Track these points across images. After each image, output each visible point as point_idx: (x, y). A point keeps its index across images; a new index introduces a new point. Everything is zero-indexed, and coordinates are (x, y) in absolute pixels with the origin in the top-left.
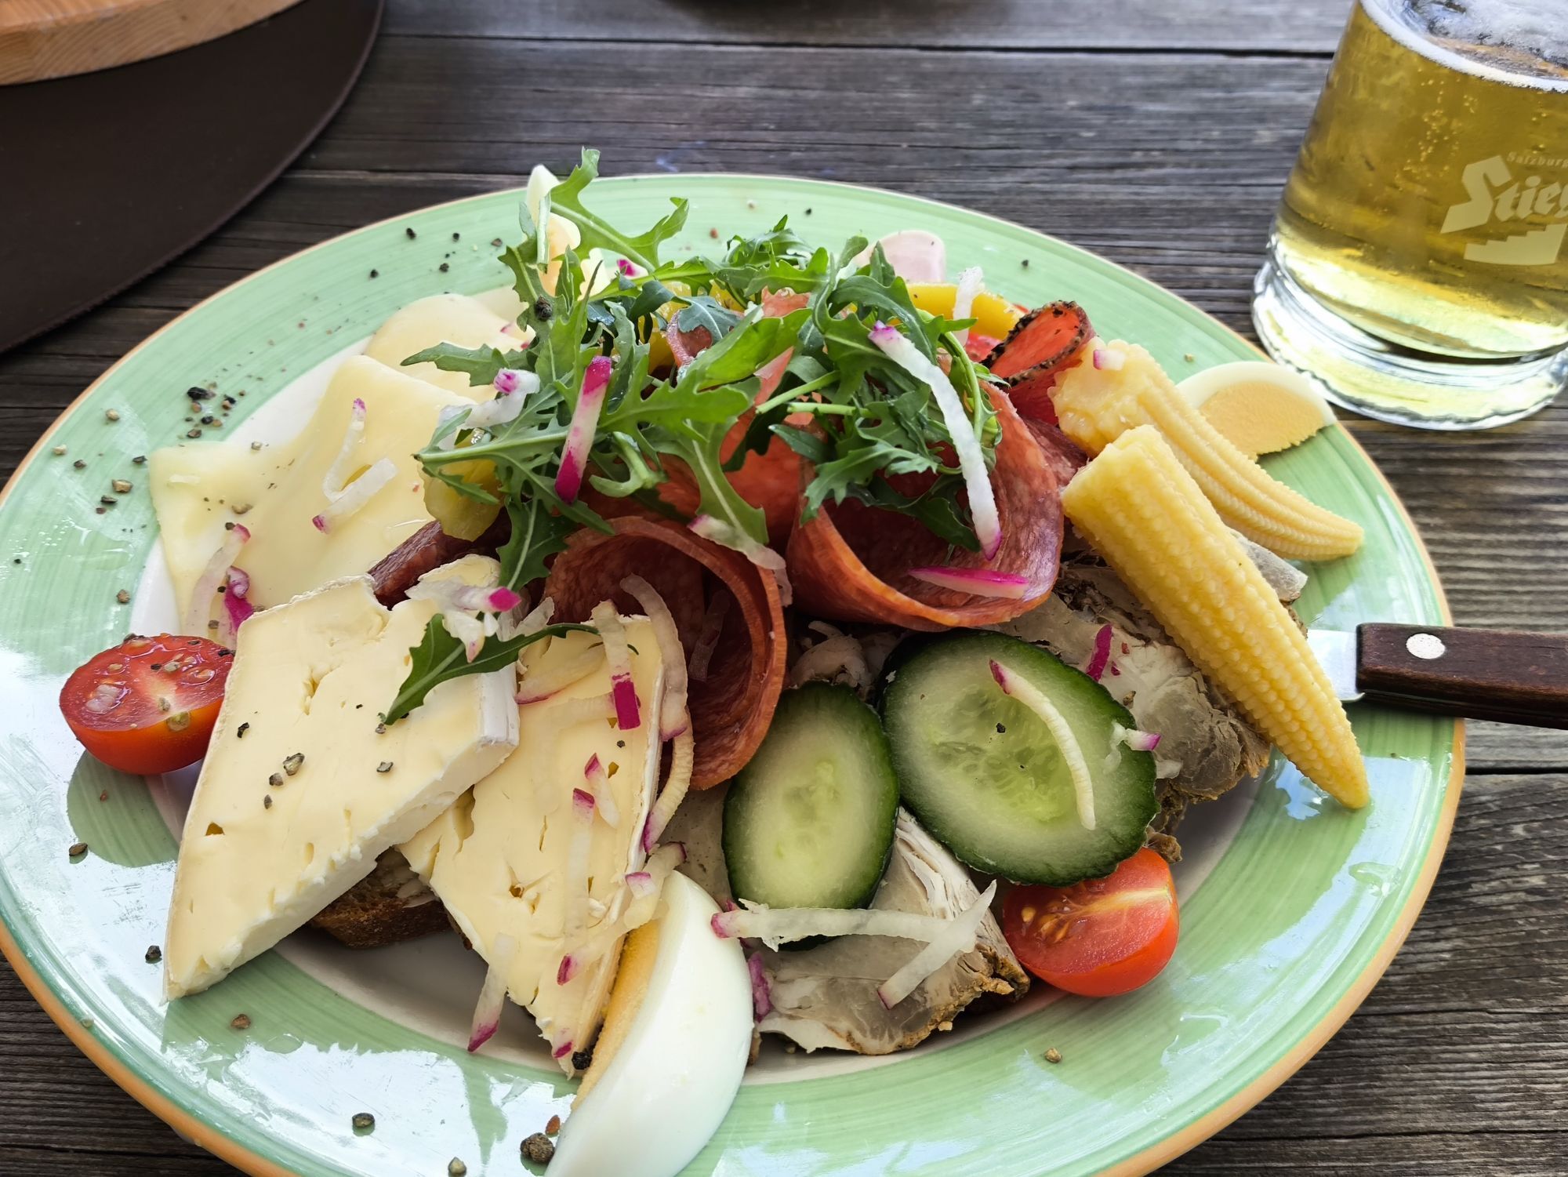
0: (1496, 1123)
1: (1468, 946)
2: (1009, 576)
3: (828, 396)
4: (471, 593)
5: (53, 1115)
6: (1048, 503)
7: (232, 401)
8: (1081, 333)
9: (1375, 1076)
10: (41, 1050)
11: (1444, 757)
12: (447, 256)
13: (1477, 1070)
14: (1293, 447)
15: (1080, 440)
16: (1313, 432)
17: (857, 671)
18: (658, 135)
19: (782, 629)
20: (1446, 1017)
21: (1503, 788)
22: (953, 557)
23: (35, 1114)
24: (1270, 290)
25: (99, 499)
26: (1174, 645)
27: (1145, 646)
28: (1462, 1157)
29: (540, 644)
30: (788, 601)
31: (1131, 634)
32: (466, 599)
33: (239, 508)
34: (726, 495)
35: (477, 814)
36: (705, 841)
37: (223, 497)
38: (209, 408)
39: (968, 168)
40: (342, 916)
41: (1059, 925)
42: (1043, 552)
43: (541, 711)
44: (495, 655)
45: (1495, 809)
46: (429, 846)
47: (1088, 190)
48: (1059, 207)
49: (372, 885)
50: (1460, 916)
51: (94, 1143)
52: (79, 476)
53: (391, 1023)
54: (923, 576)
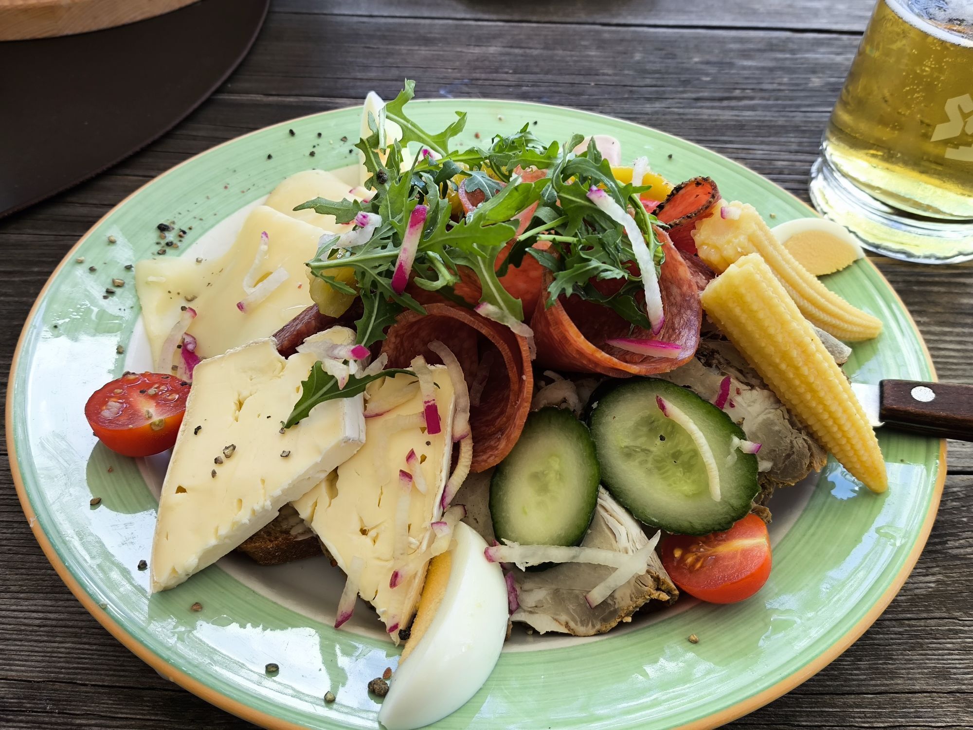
0: (964, 687)
1: (946, 579)
2: (668, 344)
3: (560, 231)
4: (339, 348)
5: (79, 663)
6: (692, 300)
7: (184, 232)
8: (713, 197)
9: (889, 657)
10: (70, 624)
11: (934, 462)
12: (314, 147)
13: (952, 654)
14: (838, 272)
15: (711, 263)
16: (850, 262)
17: (573, 401)
18: (441, 76)
19: (531, 374)
20: (932, 622)
21: (967, 484)
22: (633, 333)
23: (68, 662)
24: (820, 177)
25: (105, 290)
26: (769, 390)
27: (751, 390)
28: (942, 707)
29: (379, 381)
30: (534, 357)
31: (742, 383)
32: (336, 352)
33: (189, 298)
34: (498, 290)
35: (340, 484)
36: (479, 504)
37: (179, 291)
38: (171, 236)
39: (632, 98)
40: (257, 544)
41: (697, 560)
42: (689, 330)
43: (380, 422)
44: (354, 387)
45: (962, 496)
46: (310, 503)
47: (707, 113)
48: (688, 123)
49: (275, 526)
50: (941, 561)
51: (103, 681)
52: (92, 276)
53: (288, 610)
54: (616, 344)
